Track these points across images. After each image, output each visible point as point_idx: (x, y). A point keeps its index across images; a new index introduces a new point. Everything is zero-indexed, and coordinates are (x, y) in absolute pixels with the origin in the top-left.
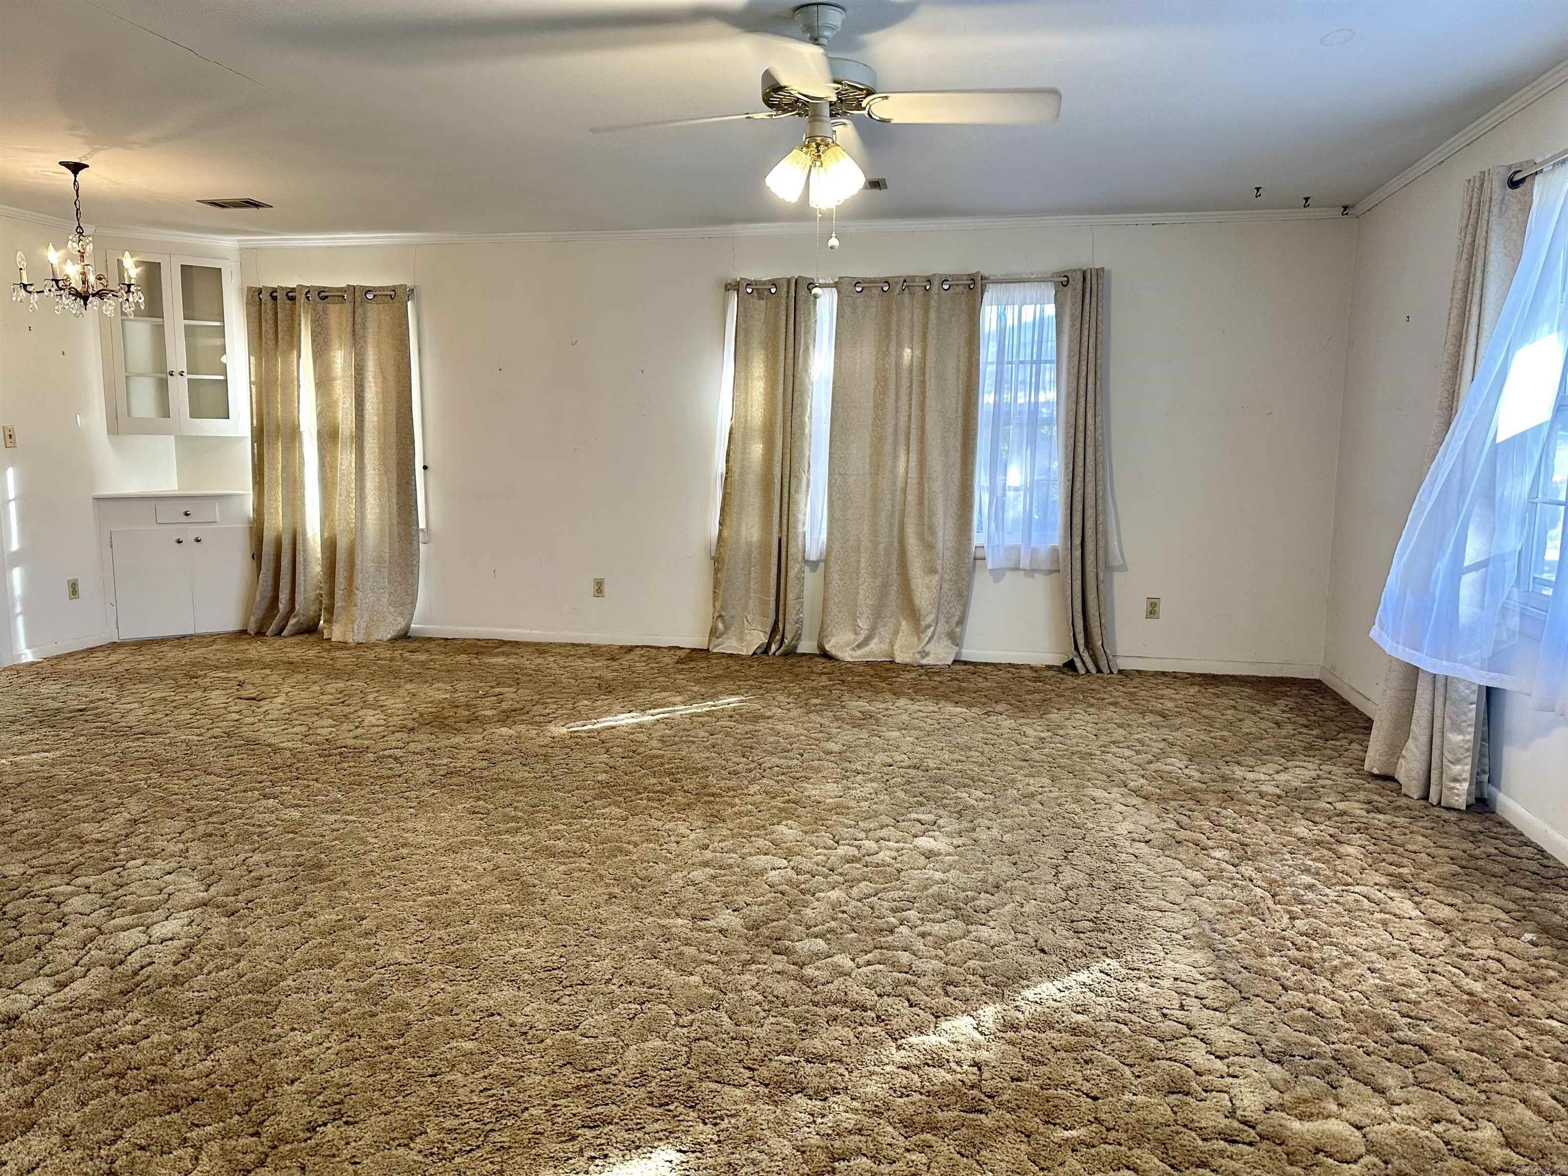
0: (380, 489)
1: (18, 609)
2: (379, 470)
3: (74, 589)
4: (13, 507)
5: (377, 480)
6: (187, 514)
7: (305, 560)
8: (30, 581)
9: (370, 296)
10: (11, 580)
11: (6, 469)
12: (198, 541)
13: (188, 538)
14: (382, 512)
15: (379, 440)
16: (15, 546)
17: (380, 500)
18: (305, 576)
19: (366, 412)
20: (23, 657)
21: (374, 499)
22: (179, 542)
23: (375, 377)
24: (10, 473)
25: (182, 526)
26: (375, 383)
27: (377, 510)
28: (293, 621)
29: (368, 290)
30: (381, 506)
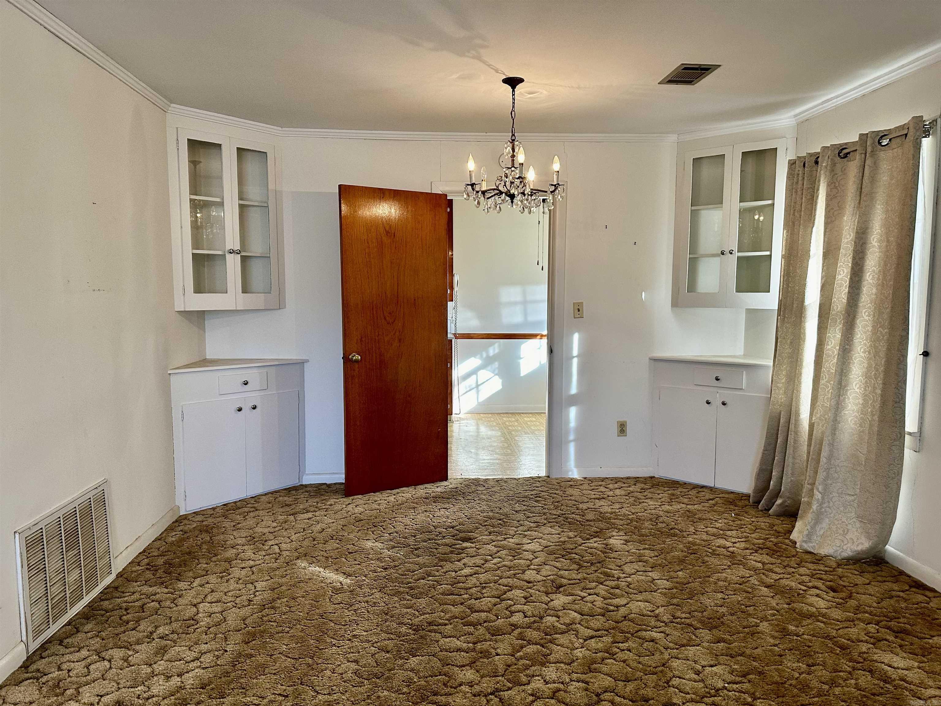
0: (867, 375)
1: (572, 437)
2: (869, 353)
3: (622, 429)
4: (575, 361)
5: (866, 365)
6: (717, 379)
7: (795, 441)
8: (582, 418)
9: (885, 142)
10: (568, 416)
11: (573, 334)
12: (724, 404)
13: (717, 402)
14: (865, 404)
15: (874, 316)
16: (574, 390)
17: (865, 390)
18: (794, 458)
19: (865, 283)
20: (570, 473)
21: (860, 388)
22: (708, 403)
23: (880, 241)
24: (576, 337)
25: (712, 389)
26: (880, 247)
27: (861, 401)
28: (779, 501)
29: (883, 135)
30: (865, 397)
